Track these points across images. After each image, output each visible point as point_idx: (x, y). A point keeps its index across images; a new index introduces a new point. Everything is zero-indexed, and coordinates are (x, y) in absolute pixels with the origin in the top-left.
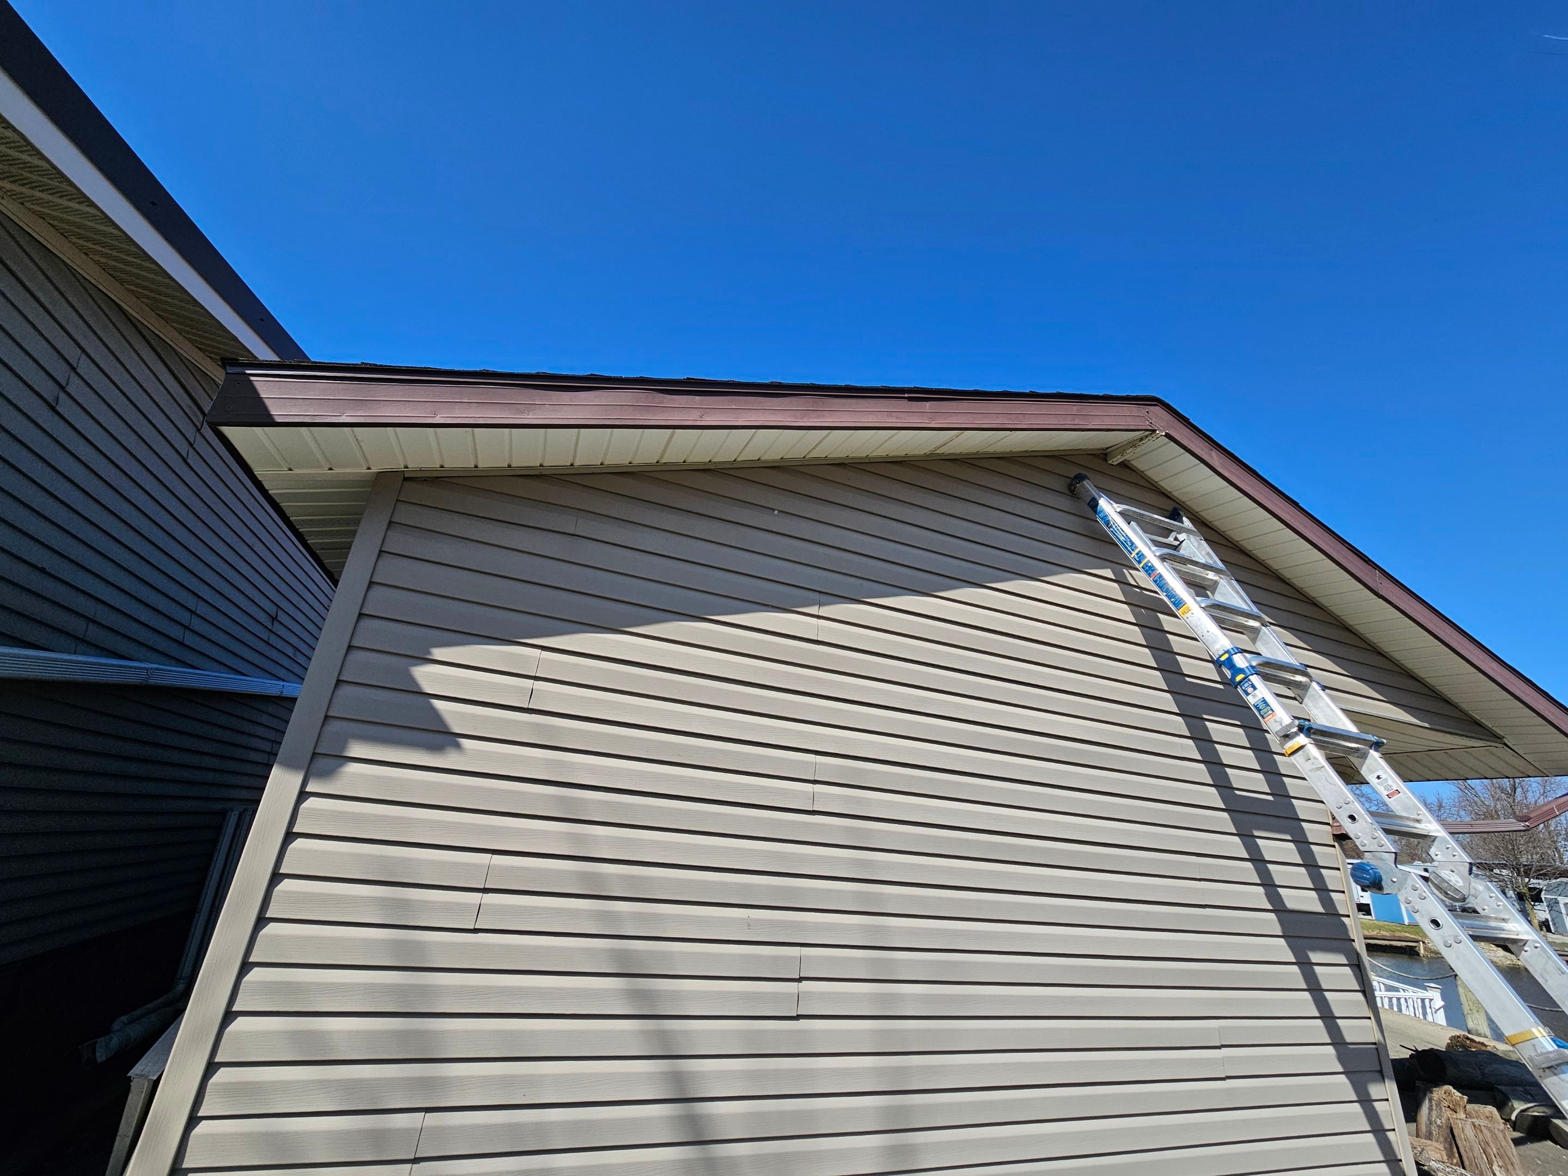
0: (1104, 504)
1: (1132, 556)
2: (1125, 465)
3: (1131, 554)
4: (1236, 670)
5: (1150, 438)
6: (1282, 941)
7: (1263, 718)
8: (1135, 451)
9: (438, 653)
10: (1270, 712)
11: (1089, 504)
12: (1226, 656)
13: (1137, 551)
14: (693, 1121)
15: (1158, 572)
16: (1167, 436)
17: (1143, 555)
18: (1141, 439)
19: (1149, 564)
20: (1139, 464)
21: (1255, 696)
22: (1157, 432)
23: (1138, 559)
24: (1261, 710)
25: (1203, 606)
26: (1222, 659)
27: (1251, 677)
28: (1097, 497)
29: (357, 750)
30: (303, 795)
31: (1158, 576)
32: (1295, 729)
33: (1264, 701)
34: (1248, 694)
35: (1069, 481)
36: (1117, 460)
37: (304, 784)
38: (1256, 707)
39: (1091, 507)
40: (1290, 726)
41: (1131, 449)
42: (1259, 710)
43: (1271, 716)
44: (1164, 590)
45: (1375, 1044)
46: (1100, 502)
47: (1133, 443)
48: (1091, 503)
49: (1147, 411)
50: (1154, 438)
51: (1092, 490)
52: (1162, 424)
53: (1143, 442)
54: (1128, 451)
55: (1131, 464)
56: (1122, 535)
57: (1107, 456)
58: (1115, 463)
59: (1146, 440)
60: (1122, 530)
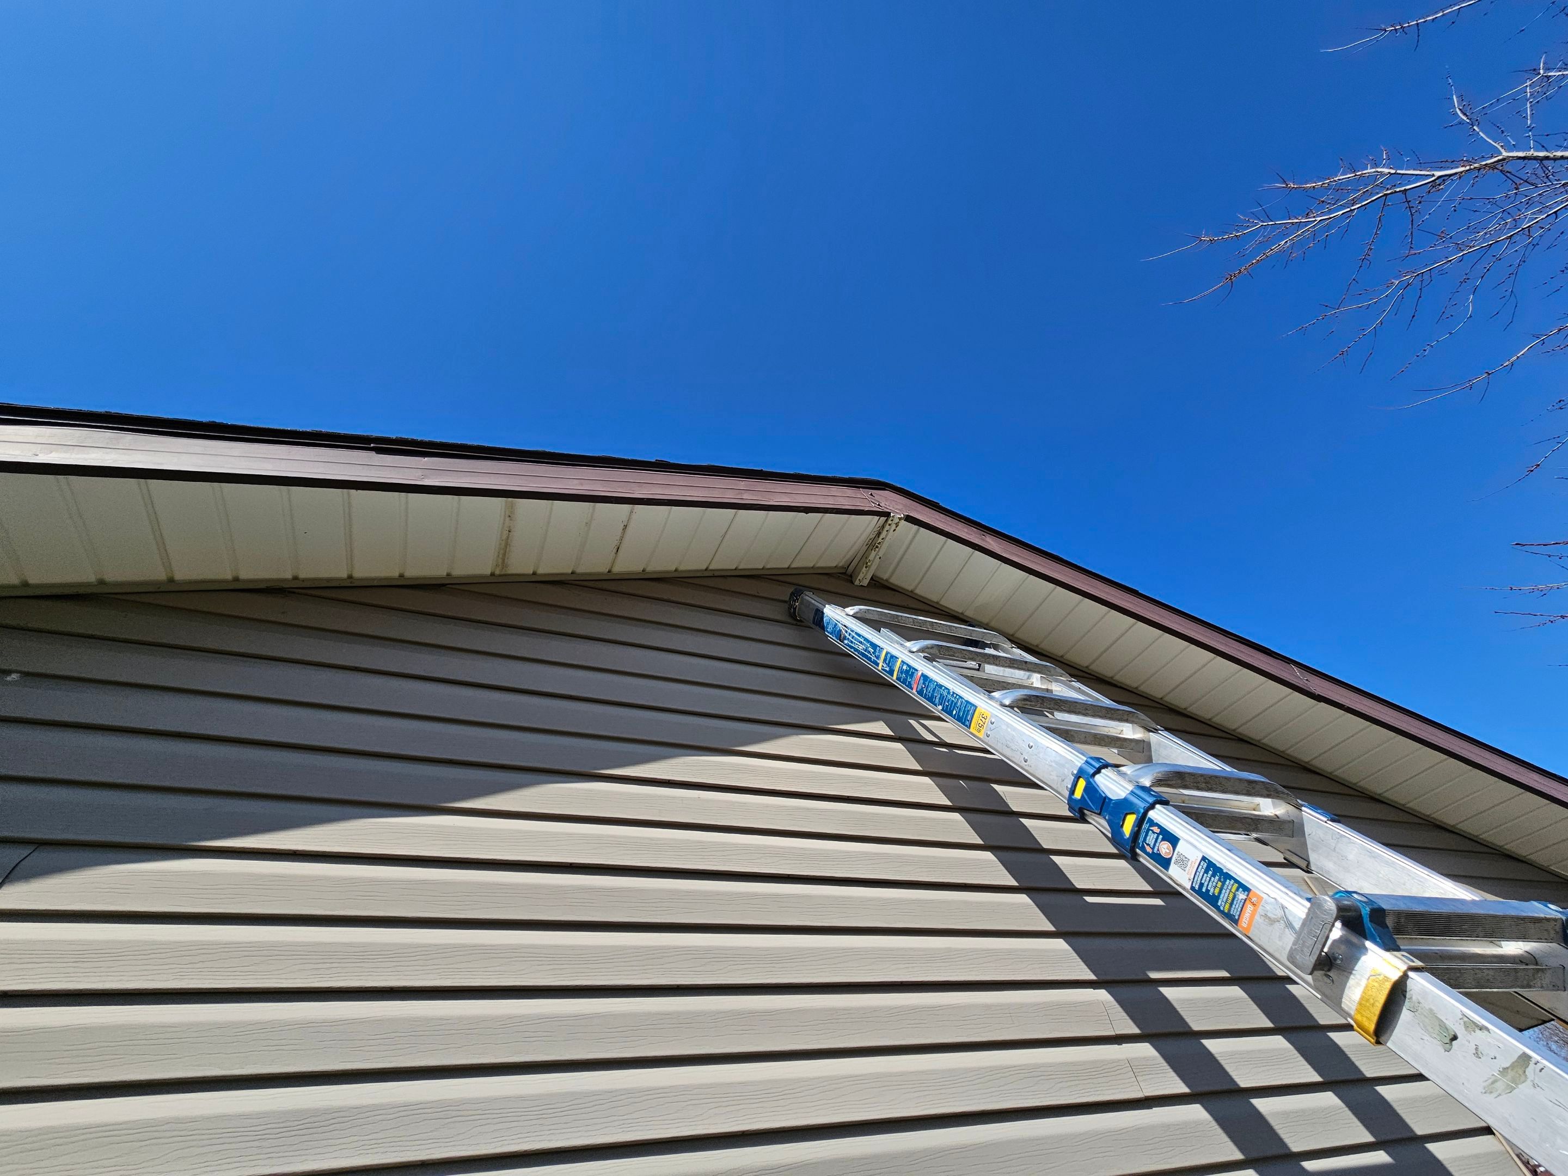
0: (832, 612)
1: (880, 668)
2: (880, 580)
3: (877, 664)
4: (1115, 812)
5: (887, 527)
7: (1232, 919)
8: (881, 554)
10: (1242, 896)
11: (814, 622)
12: (1082, 784)
13: (884, 654)
15: (920, 674)
16: (909, 519)
17: (892, 657)
18: (879, 534)
19: (905, 667)
21: (1182, 863)
22: (892, 515)
23: (888, 669)
24: (1217, 898)
25: (1007, 702)
26: (1078, 794)
27: (1151, 814)
28: (820, 606)
31: (922, 681)
32: (1337, 932)
33: (1211, 867)
34: (1165, 863)
35: (786, 606)
36: (864, 578)
38: (1198, 892)
39: (816, 625)
40: (1320, 922)
41: (873, 553)
42: (1218, 903)
43: (1249, 908)
44: (937, 700)
46: (825, 610)
47: (873, 544)
48: (814, 618)
49: (871, 495)
50: (894, 527)
51: (813, 601)
52: (899, 508)
53: (881, 537)
54: (871, 557)
55: (891, 583)
56: (861, 642)
57: (851, 576)
58: (865, 583)
59: (884, 533)
60: (859, 635)
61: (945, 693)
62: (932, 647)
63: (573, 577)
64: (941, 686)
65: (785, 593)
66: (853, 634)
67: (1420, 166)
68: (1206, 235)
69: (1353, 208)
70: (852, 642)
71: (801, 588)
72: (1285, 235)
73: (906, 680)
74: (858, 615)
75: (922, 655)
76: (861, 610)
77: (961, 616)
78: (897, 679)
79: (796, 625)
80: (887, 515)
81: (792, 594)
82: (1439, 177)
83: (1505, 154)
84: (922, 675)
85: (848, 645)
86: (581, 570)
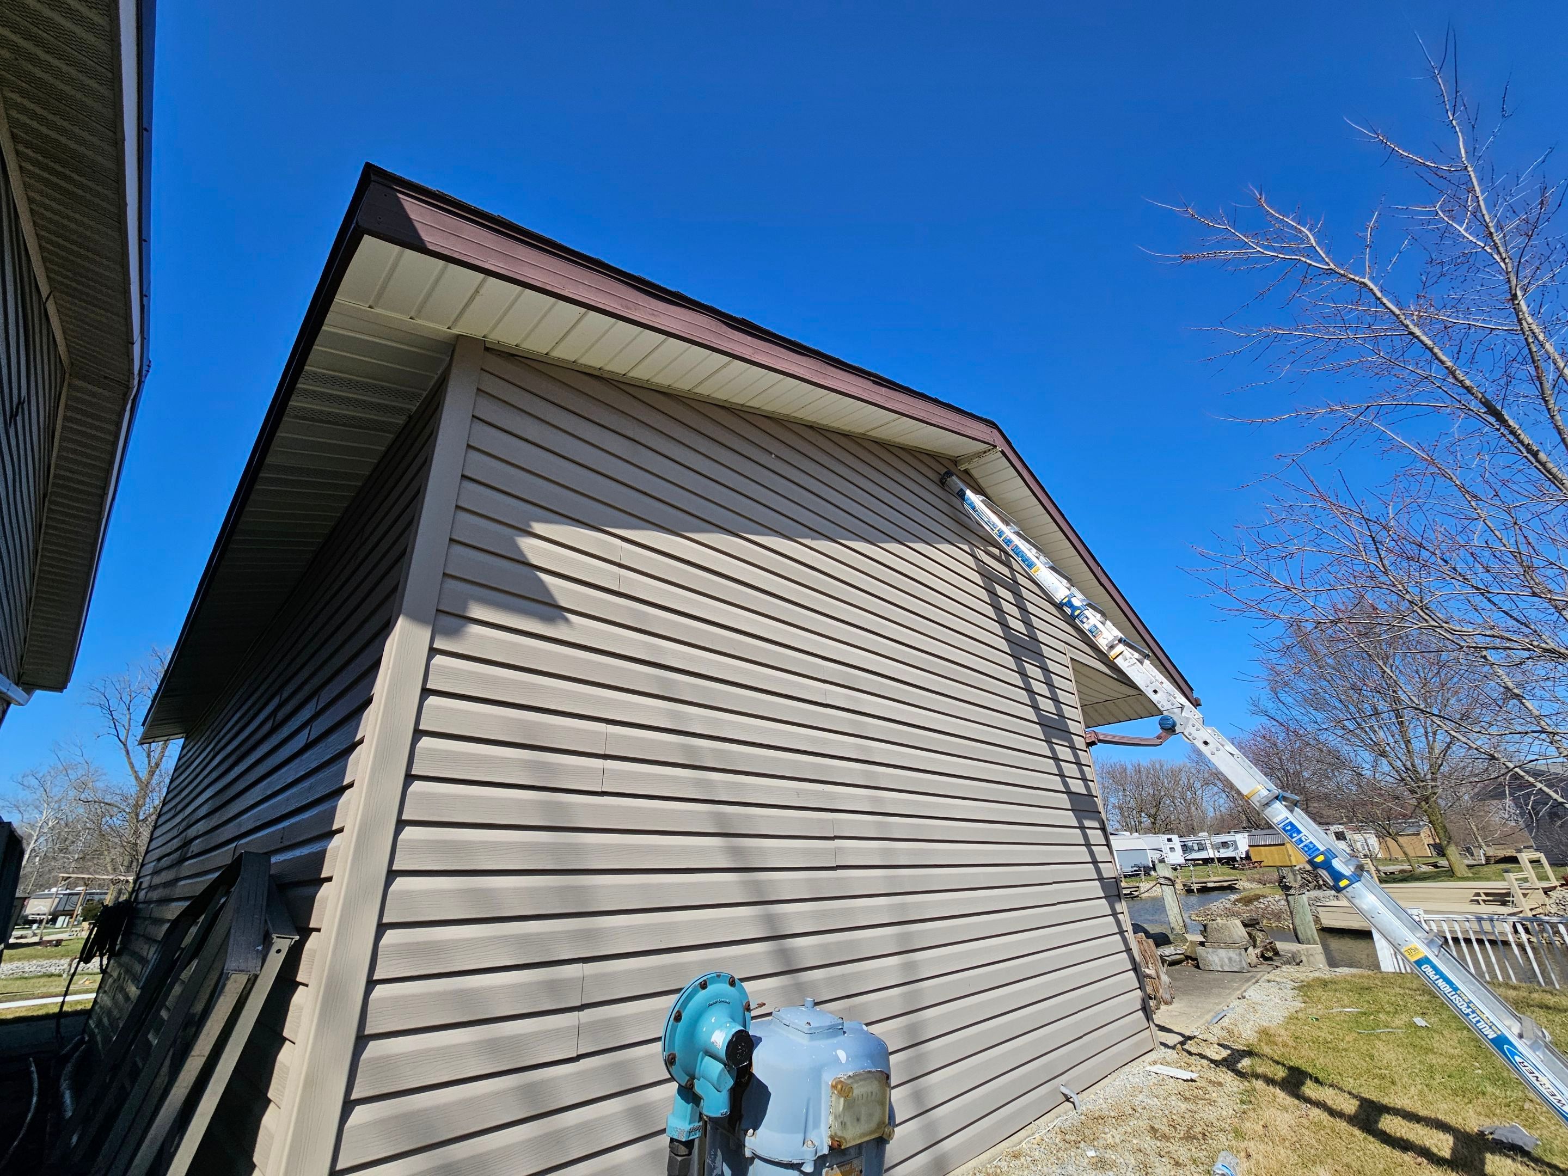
0: (969, 494)
1: (994, 533)
2: (966, 472)
4: (1073, 608)
5: (990, 453)
6: (1071, 813)
7: (1094, 636)
8: (979, 461)
9: (538, 528)
10: (1099, 632)
11: (957, 494)
12: (1067, 599)
13: (998, 528)
14: (784, 954)
16: (1002, 452)
17: (1001, 530)
18: (985, 452)
20: (974, 473)
21: (1088, 624)
22: (997, 447)
25: (1047, 566)
26: (1064, 601)
27: (1084, 611)
28: (964, 489)
29: (477, 612)
30: (433, 652)
32: (1117, 642)
33: (1095, 626)
34: (1083, 623)
35: (940, 476)
37: (432, 641)
38: (1089, 630)
39: (959, 496)
40: (1113, 641)
41: (976, 459)
42: (1092, 632)
43: (1100, 635)
44: (1020, 556)
45: (1114, 878)
46: (966, 492)
47: (979, 455)
48: (957, 491)
49: (991, 432)
50: (993, 453)
51: (960, 484)
52: (1000, 444)
53: (985, 455)
54: (974, 460)
56: (984, 517)
57: (956, 462)
58: (962, 469)
59: (987, 454)
60: (984, 513)
61: (1024, 554)
64: (1022, 551)
65: (943, 471)
66: (982, 511)
67: (1327, 254)
68: (1193, 209)
69: (1279, 255)
70: (979, 514)
71: (953, 472)
72: (1235, 247)
73: (1008, 543)
75: (1010, 531)
76: (983, 499)
78: (1002, 540)
79: (942, 488)
80: (995, 447)
81: (946, 473)
82: (1330, 269)
83: (1366, 281)
84: (1016, 544)
85: (977, 515)
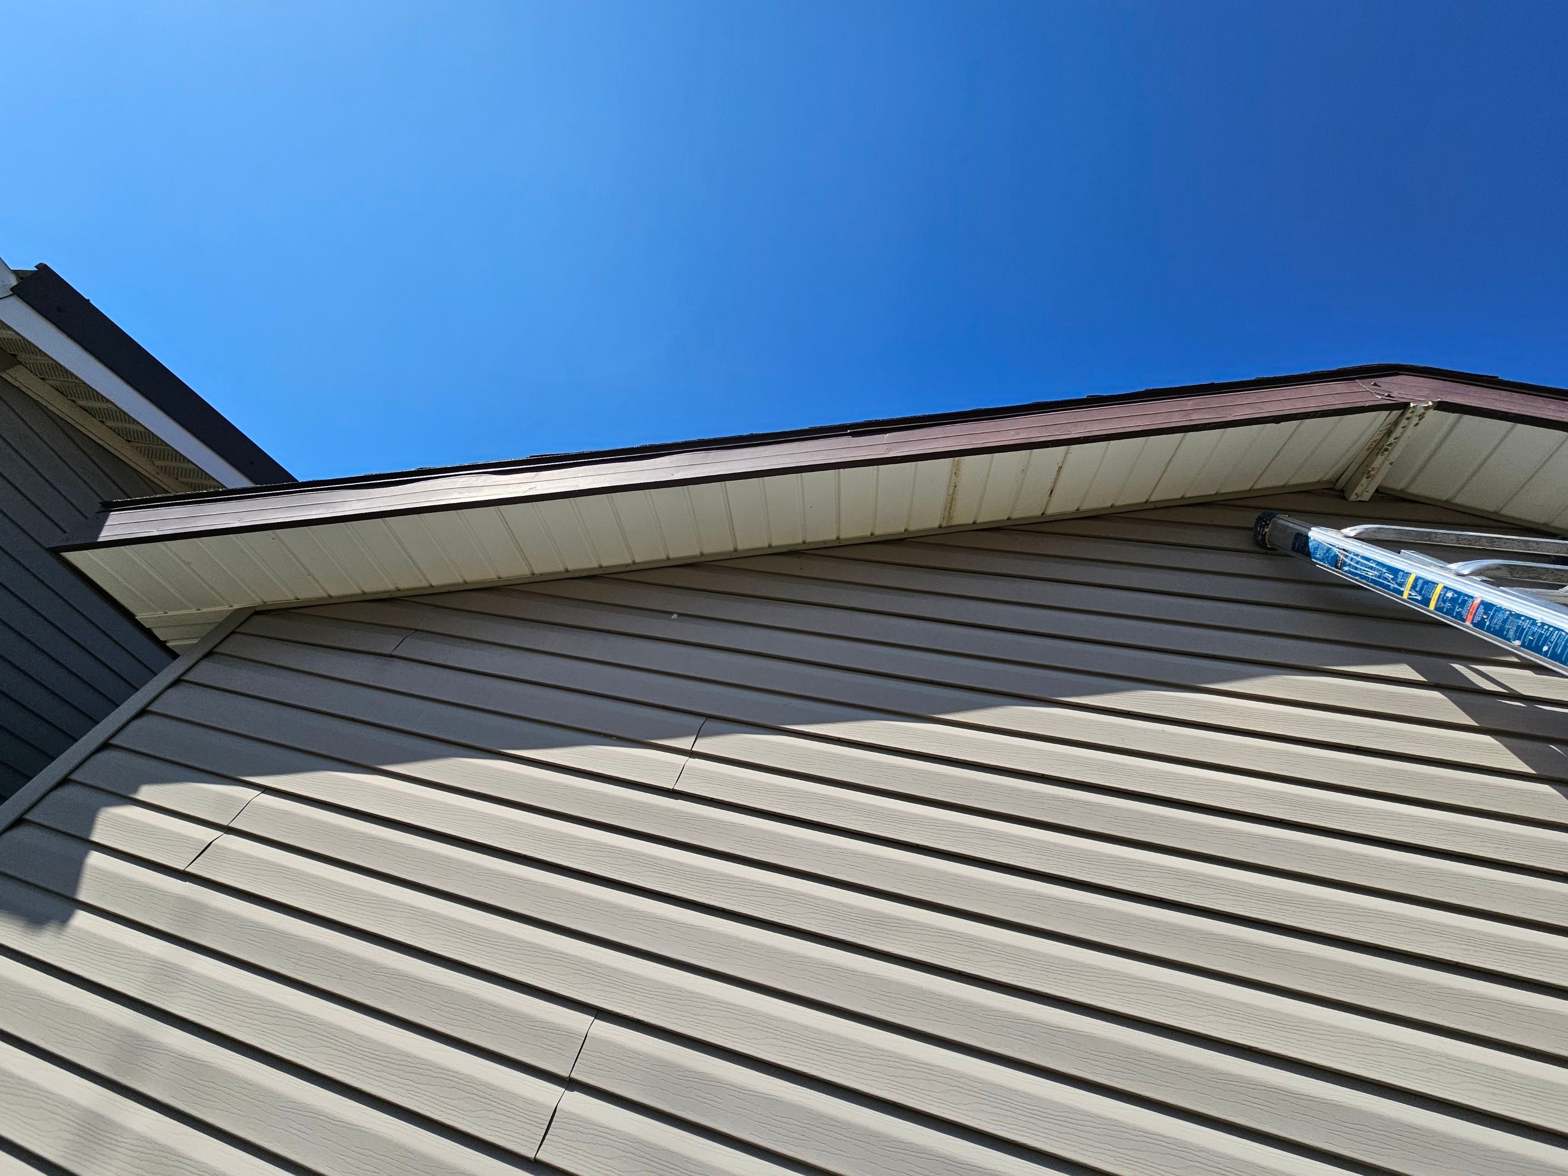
0: (1318, 535)
1: (1405, 596)
3: (1401, 593)
5: (1403, 423)
8: (1391, 459)
11: (1293, 549)
13: (1411, 580)
15: (1477, 601)
16: (1442, 406)
17: (1426, 582)
18: (1389, 433)
19: (1449, 595)
22: (1412, 405)
23: (1419, 598)
28: (1303, 530)
31: (1481, 610)
35: (1251, 533)
36: (1364, 490)
39: (1298, 551)
41: (1380, 459)
44: (1511, 634)
46: (1310, 534)
47: (1379, 446)
48: (1294, 544)
49: (1375, 384)
50: (1416, 420)
51: (1291, 525)
52: (1422, 394)
53: (1394, 436)
54: (1376, 464)
55: (1410, 494)
56: (1371, 568)
57: (1342, 491)
58: (1366, 496)
59: (1398, 431)
60: (1368, 559)
61: (1526, 625)
62: (1498, 568)
63: (1010, 523)
64: (1518, 616)
65: (1249, 519)
66: (1359, 559)
70: (1356, 568)
71: (1274, 512)
73: (1453, 610)
74: (1364, 536)
75: (1478, 578)
76: (1367, 529)
77: (1544, 529)
78: (1436, 609)
79: (1266, 554)
80: (1403, 406)
81: (1259, 519)
84: (1482, 603)
85: (1349, 572)
86: (1016, 515)
